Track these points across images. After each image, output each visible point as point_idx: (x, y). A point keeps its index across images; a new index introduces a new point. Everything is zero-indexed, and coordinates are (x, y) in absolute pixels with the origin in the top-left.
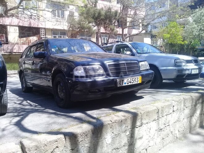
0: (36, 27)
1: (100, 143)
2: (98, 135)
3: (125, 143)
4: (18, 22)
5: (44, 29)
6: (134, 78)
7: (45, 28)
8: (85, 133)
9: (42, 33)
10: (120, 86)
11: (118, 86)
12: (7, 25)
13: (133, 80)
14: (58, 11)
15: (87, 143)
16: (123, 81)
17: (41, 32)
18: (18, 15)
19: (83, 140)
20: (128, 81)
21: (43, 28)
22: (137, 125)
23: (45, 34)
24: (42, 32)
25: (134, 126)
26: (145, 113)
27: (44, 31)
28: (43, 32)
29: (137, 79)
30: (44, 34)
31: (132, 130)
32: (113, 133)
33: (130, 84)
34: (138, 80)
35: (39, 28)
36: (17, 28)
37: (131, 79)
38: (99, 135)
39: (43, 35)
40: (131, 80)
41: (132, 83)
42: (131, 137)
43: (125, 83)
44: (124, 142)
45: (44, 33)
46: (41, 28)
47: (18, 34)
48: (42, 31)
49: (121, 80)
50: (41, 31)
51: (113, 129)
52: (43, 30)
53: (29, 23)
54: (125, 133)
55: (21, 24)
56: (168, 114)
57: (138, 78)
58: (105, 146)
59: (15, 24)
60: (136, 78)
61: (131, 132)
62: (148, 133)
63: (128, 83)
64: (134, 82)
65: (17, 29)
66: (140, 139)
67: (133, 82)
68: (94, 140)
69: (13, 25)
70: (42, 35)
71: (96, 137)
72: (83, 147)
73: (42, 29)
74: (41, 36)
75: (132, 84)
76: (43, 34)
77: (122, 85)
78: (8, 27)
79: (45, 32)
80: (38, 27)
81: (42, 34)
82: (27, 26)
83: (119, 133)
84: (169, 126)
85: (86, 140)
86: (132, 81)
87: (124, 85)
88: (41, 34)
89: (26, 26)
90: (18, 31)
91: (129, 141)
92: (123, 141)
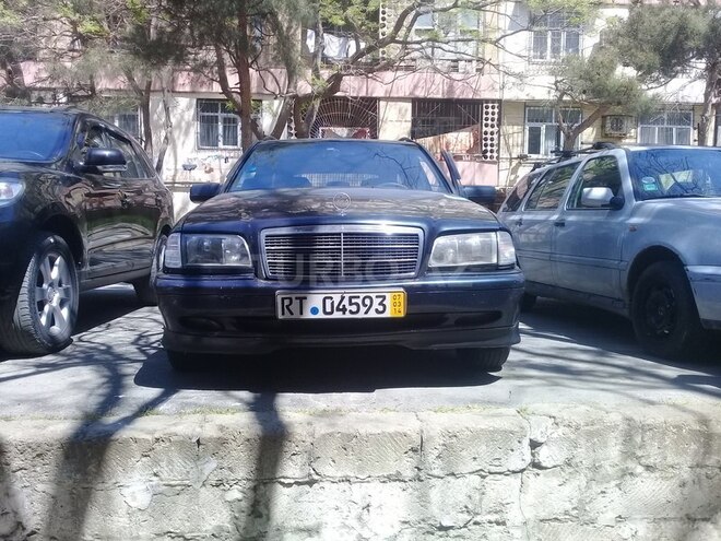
0: (470, 97)
1: (99, 497)
2: (86, 466)
3: (219, 527)
4: (412, 86)
5: (496, 105)
6: (362, 296)
7: (500, 101)
8: (34, 446)
9: (487, 119)
10: (287, 316)
11: (280, 317)
12: (379, 99)
13: (354, 301)
14: (553, 34)
15: (43, 482)
16: (302, 300)
17: (484, 116)
18: (413, 63)
19: (28, 466)
20: (328, 302)
21: (493, 101)
22: (284, 474)
23: (499, 120)
24: (490, 116)
25: (265, 475)
26: (331, 435)
27: (496, 110)
28: (493, 114)
29: (377, 301)
30: (495, 123)
31: (255, 489)
32: (155, 475)
33: (337, 315)
34: (381, 304)
35: (479, 103)
36: (409, 106)
37: (347, 296)
38: (92, 468)
39: (492, 126)
40: (346, 302)
41: (351, 312)
42: (253, 512)
43: (315, 311)
44: (214, 523)
45: (496, 116)
46: (487, 101)
47: (410, 125)
48: (490, 110)
49: (293, 297)
50: (485, 110)
51: (157, 462)
52: (493, 107)
53: (446, 88)
54: (217, 491)
55: (420, 93)
56: (493, 469)
57: (384, 298)
58: (122, 511)
59: (401, 95)
60: (373, 296)
61: (250, 494)
62: (352, 522)
63: (329, 310)
64: (363, 309)
65: (406, 110)
66: (306, 534)
67: (354, 308)
68: (70, 477)
69: (396, 96)
70: (486, 125)
71: (78, 471)
72: (28, 491)
73: (490, 105)
74: (484, 129)
75: (348, 315)
76: (493, 120)
77: (296, 315)
78: (382, 103)
79: (500, 113)
80: (478, 97)
81: (489, 122)
82: (440, 96)
83: (187, 482)
84: (501, 528)
85: (38, 469)
86: (351, 304)
87: (308, 315)
88: (484, 122)
89: (435, 96)
90: (409, 116)
91: (242, 524)
92: (207, 517)
